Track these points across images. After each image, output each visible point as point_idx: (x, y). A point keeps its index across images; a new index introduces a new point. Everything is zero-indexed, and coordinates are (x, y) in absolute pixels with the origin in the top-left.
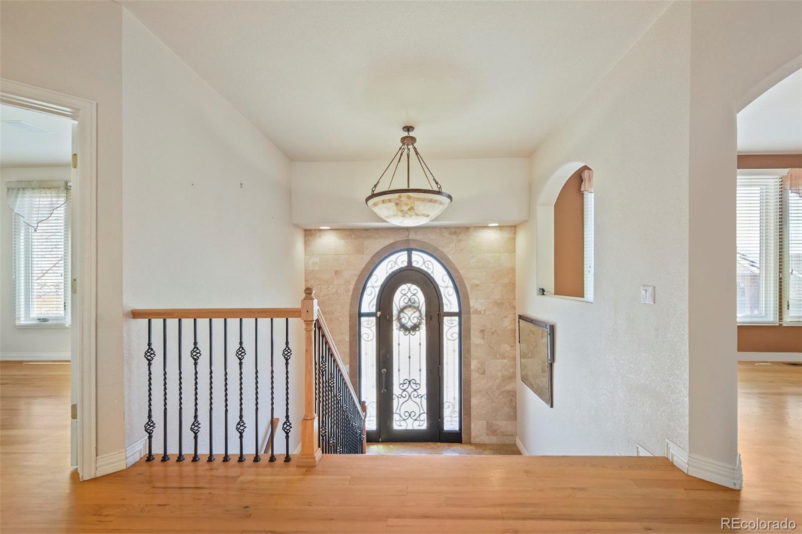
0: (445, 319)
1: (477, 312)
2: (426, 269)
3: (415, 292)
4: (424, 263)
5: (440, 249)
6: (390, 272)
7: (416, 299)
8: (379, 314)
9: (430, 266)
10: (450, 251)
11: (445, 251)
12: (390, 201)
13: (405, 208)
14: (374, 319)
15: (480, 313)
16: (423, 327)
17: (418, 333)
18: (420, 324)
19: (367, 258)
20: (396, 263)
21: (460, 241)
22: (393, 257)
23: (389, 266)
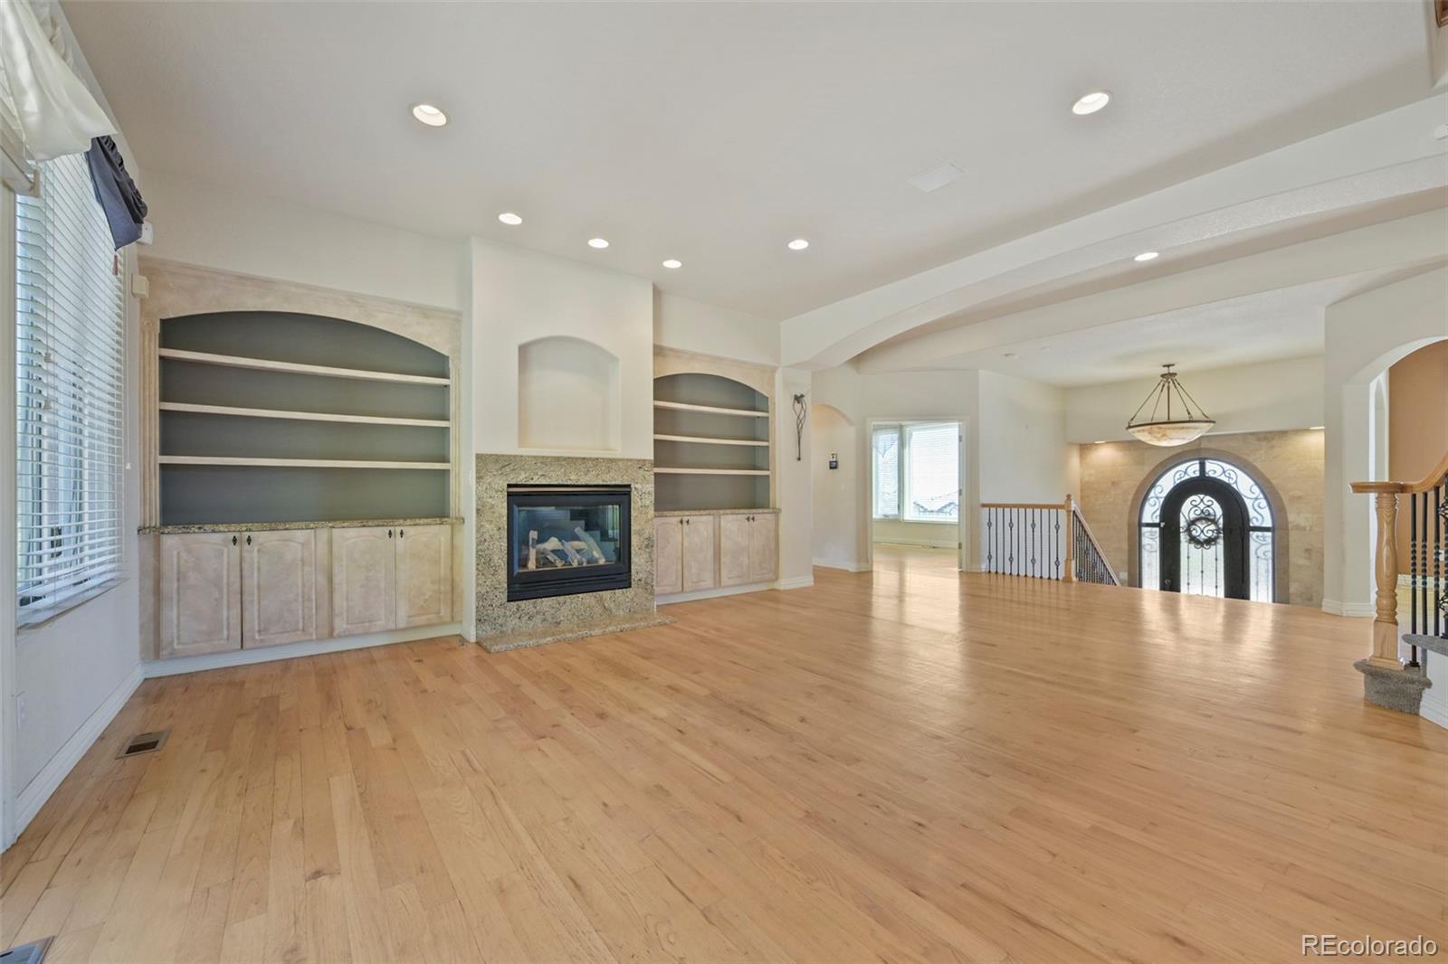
0: (1253, 535)
1: (1298, 527)
2: (1226, 480)
3: (1210, 503)
4: (1224, 472)
5: (1246, 457)
6: (1178, 482)
7: (1211, 511)
8: (1162, 524)
9: (1233, 475)
10: (1259, 460)
11: (1251, 459)
12: (1143, 431)
13: (1159, 435)
14: (1157, 529)
15: (1304, 529)
16: (1221, 541)
17: (1213, 548)
18: (1217, 538)
19: (1147, 469)
20: (1185, 473)
21: (1273, 447)
22: (1182, 467)
23: (1178, 476)
